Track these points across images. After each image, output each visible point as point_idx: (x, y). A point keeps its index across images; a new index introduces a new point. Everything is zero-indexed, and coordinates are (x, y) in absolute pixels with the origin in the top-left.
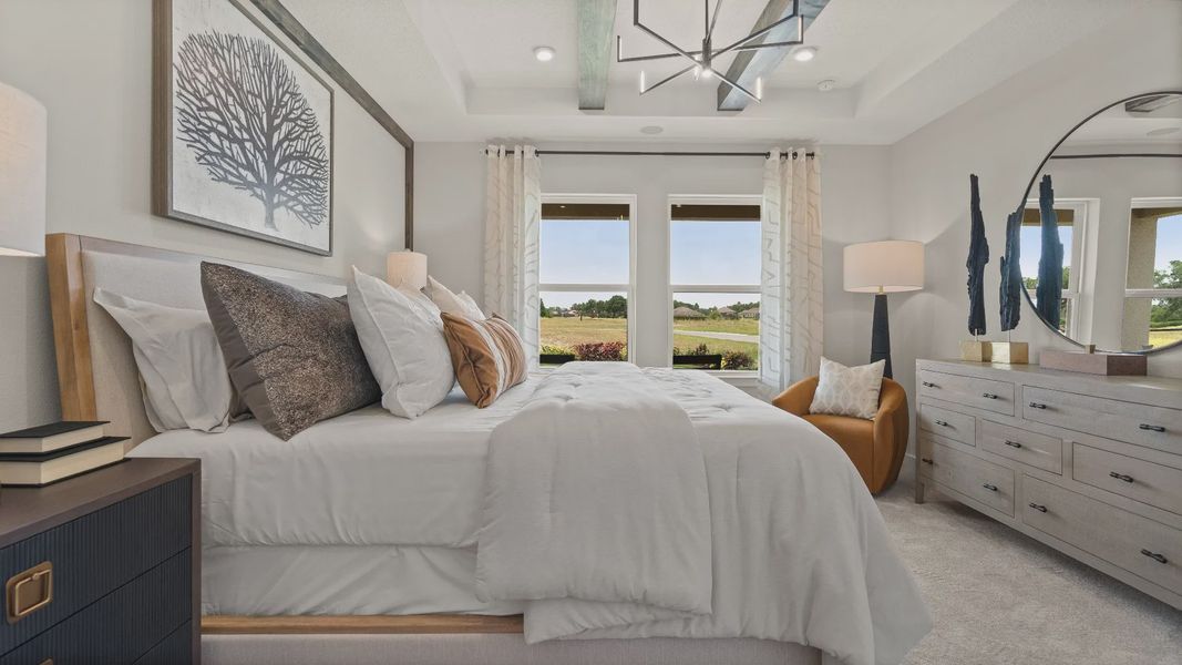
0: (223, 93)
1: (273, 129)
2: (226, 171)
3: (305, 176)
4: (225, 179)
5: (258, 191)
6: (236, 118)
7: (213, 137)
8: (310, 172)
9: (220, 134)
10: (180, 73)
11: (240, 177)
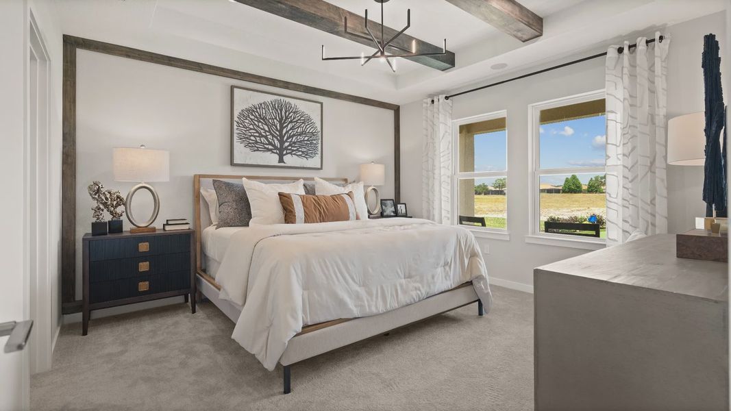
0: (256, 123)
1: (282, 128)
2: (257, 148)
3: (304, 140)
4: (258, 150)
5: (275, 151)
6: (264, 129)
7: (252, 138)
8: (306, 138)
9: (255, 136)
10: (237, 123)
11: (265, 148)
